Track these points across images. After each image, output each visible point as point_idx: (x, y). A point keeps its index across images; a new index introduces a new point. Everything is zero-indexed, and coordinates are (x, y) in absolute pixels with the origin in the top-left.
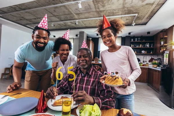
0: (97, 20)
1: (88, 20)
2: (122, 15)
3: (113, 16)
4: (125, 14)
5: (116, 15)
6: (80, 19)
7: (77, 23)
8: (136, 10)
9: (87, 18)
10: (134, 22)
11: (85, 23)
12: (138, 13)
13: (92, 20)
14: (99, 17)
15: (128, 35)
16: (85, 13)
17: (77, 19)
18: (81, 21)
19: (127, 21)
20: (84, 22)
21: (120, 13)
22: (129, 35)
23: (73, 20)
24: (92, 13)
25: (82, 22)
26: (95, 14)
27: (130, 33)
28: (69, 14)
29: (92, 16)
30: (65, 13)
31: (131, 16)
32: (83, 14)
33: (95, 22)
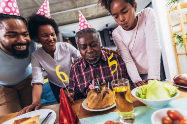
0: (72, 12)
1: (61, 14)
3: (89, 5)
5: (93, 4)
9: (60, 11)
11: (58, 18)
13: (66, 13)
14: (75, 8)
15: (105, 27)
16: (57, 3)
20: (56, 17)
22: (107, 27)
24: (65, 3)
26: (69, 3)
27: (107, 25)
28: (34, 7)
29: (65, 7)
30: (28, 5)
32: (54, 5)
33: (69, 16)
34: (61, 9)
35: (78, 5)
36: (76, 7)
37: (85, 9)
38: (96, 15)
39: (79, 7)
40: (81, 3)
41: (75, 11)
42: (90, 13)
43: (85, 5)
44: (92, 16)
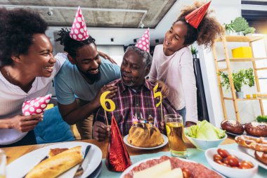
0: (89, 12)
1: (73, 10)
2: (127, 8)
3: (115, 8)
4: (132, 9)
5: (119, 8)
6: (56, 6)
7: (52, 13)
8: (146, 4)
9: (71, 6)
10: (141, 22)
11: (66, 15)
12: (148, 10)
14: (93, 7)
15: (133, 43)
17: (50, 5)
18: (59, 9)
19: (134, 20)
20: (63, 13)
21: (126, 5)
22: (135, 43)
23: (42, 5)
25: (61, 13)
31: (138, 13)
34: (73, 4)
35: (98, 5)
36: (96, 7)
37: (109, 12)
38: (122, 23)
39: (100, 7)
40: (104, 4)
41: (93, 12)
42: (115, 18)
43: (108, 7)
44: (116, 24)
